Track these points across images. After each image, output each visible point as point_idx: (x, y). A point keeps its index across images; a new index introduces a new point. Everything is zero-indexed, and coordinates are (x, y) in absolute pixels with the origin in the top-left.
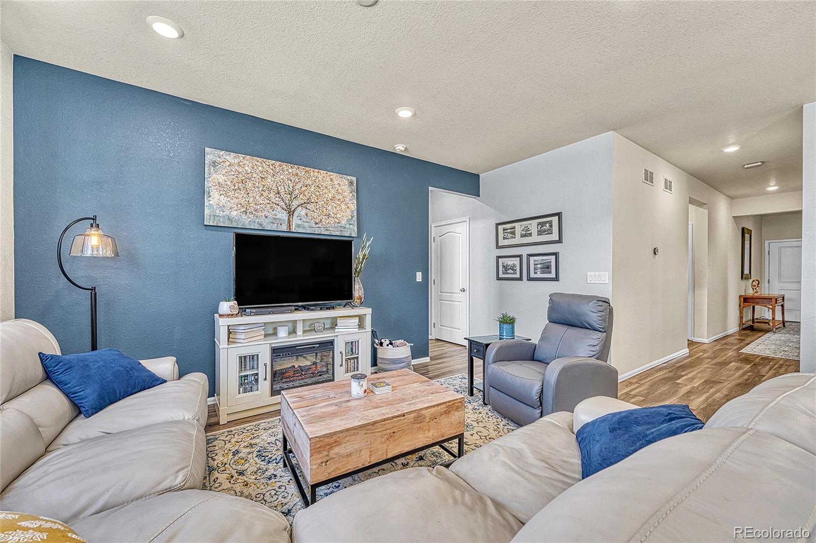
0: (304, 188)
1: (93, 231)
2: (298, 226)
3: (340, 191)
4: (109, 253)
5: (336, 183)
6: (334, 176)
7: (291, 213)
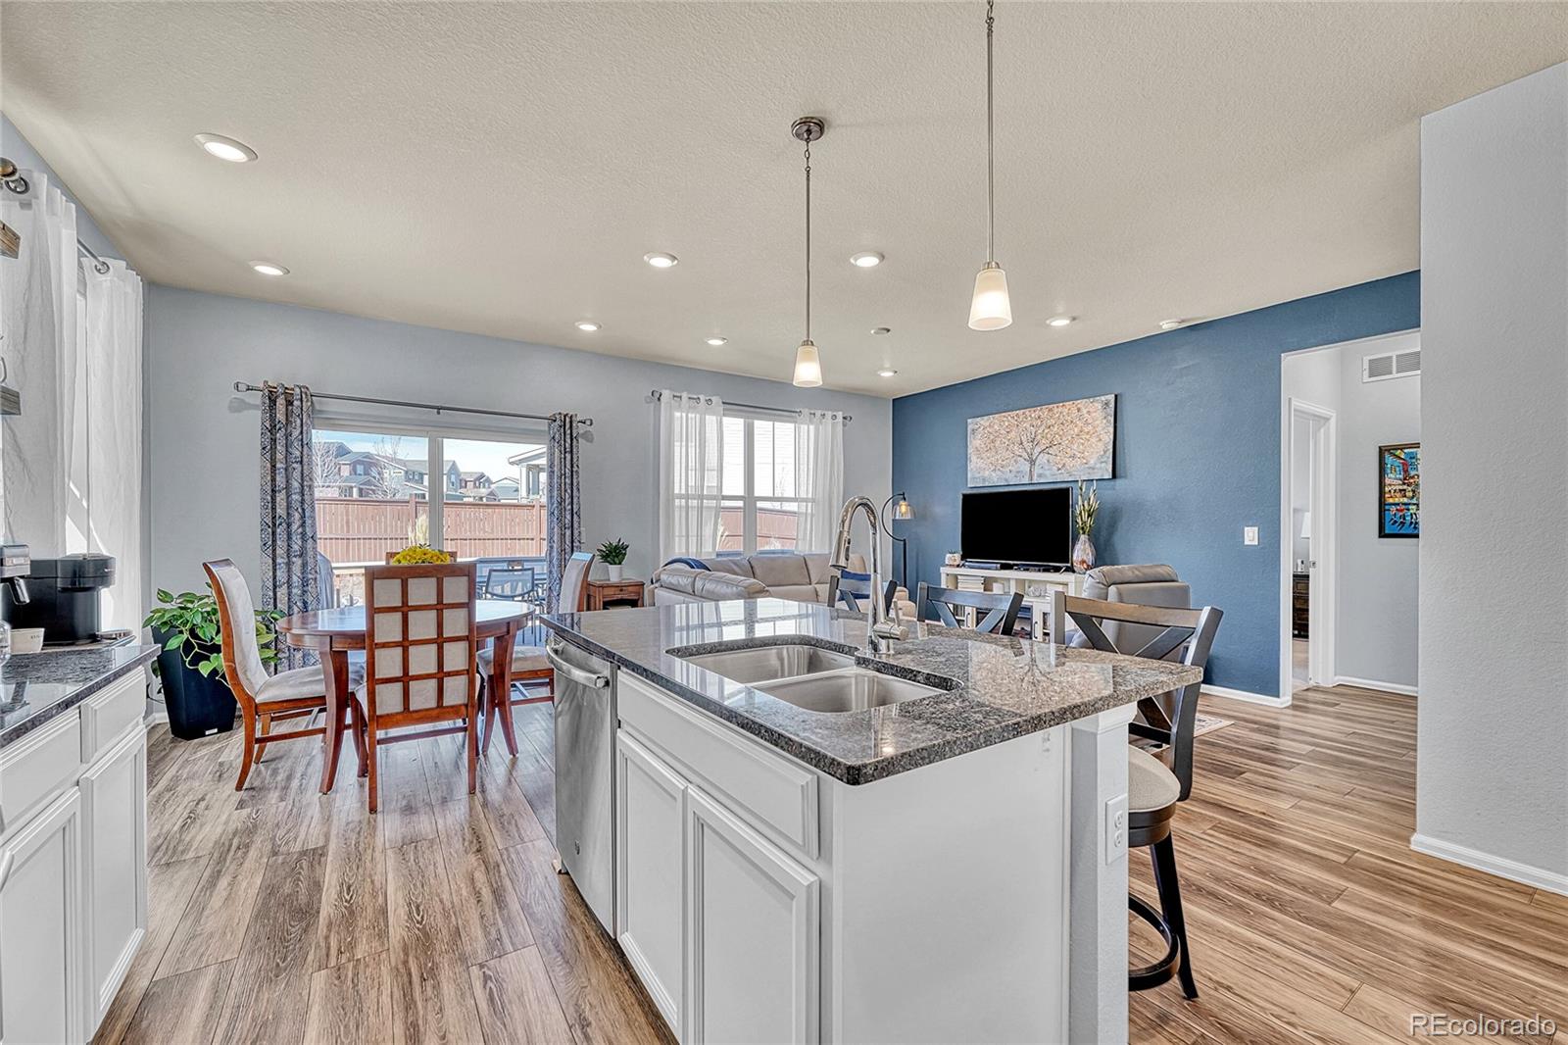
0: (1046, 431)
1: (902, 502)
2: (1040, 476)
3: (1090, 421)
4: (909, 517)
5: (1085, 411)
6: (1081, 403)
7: (1032, 462)
